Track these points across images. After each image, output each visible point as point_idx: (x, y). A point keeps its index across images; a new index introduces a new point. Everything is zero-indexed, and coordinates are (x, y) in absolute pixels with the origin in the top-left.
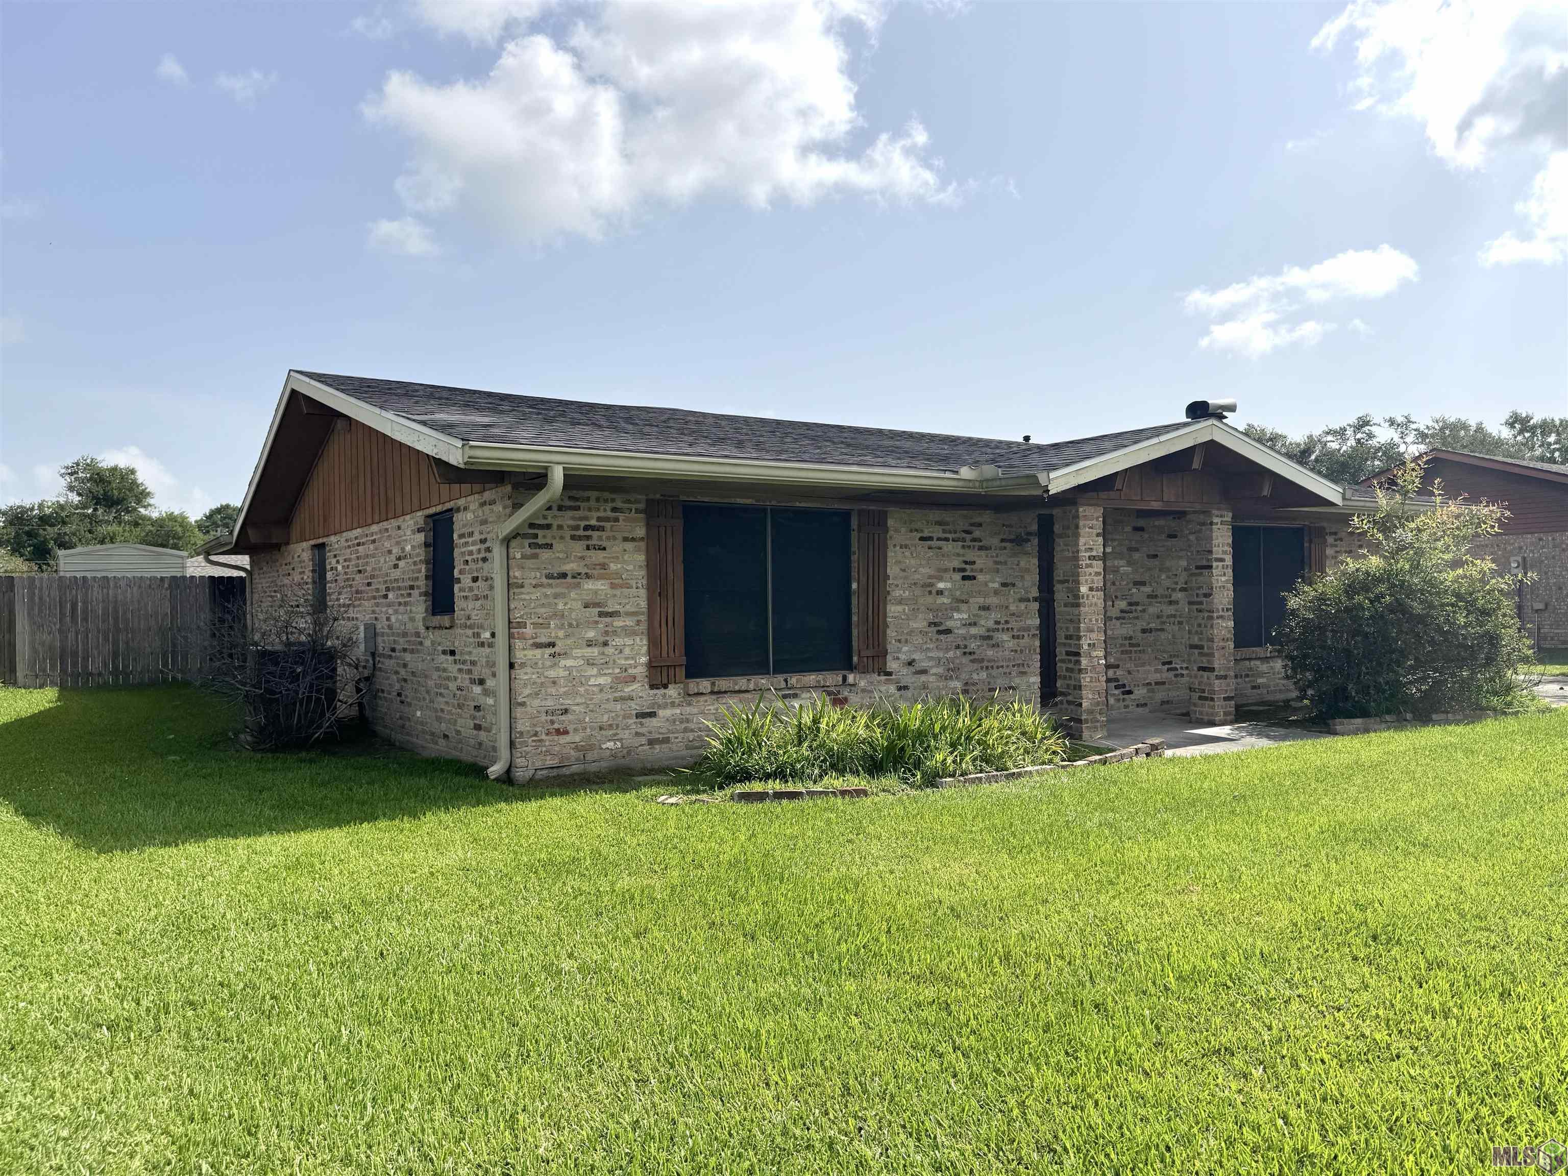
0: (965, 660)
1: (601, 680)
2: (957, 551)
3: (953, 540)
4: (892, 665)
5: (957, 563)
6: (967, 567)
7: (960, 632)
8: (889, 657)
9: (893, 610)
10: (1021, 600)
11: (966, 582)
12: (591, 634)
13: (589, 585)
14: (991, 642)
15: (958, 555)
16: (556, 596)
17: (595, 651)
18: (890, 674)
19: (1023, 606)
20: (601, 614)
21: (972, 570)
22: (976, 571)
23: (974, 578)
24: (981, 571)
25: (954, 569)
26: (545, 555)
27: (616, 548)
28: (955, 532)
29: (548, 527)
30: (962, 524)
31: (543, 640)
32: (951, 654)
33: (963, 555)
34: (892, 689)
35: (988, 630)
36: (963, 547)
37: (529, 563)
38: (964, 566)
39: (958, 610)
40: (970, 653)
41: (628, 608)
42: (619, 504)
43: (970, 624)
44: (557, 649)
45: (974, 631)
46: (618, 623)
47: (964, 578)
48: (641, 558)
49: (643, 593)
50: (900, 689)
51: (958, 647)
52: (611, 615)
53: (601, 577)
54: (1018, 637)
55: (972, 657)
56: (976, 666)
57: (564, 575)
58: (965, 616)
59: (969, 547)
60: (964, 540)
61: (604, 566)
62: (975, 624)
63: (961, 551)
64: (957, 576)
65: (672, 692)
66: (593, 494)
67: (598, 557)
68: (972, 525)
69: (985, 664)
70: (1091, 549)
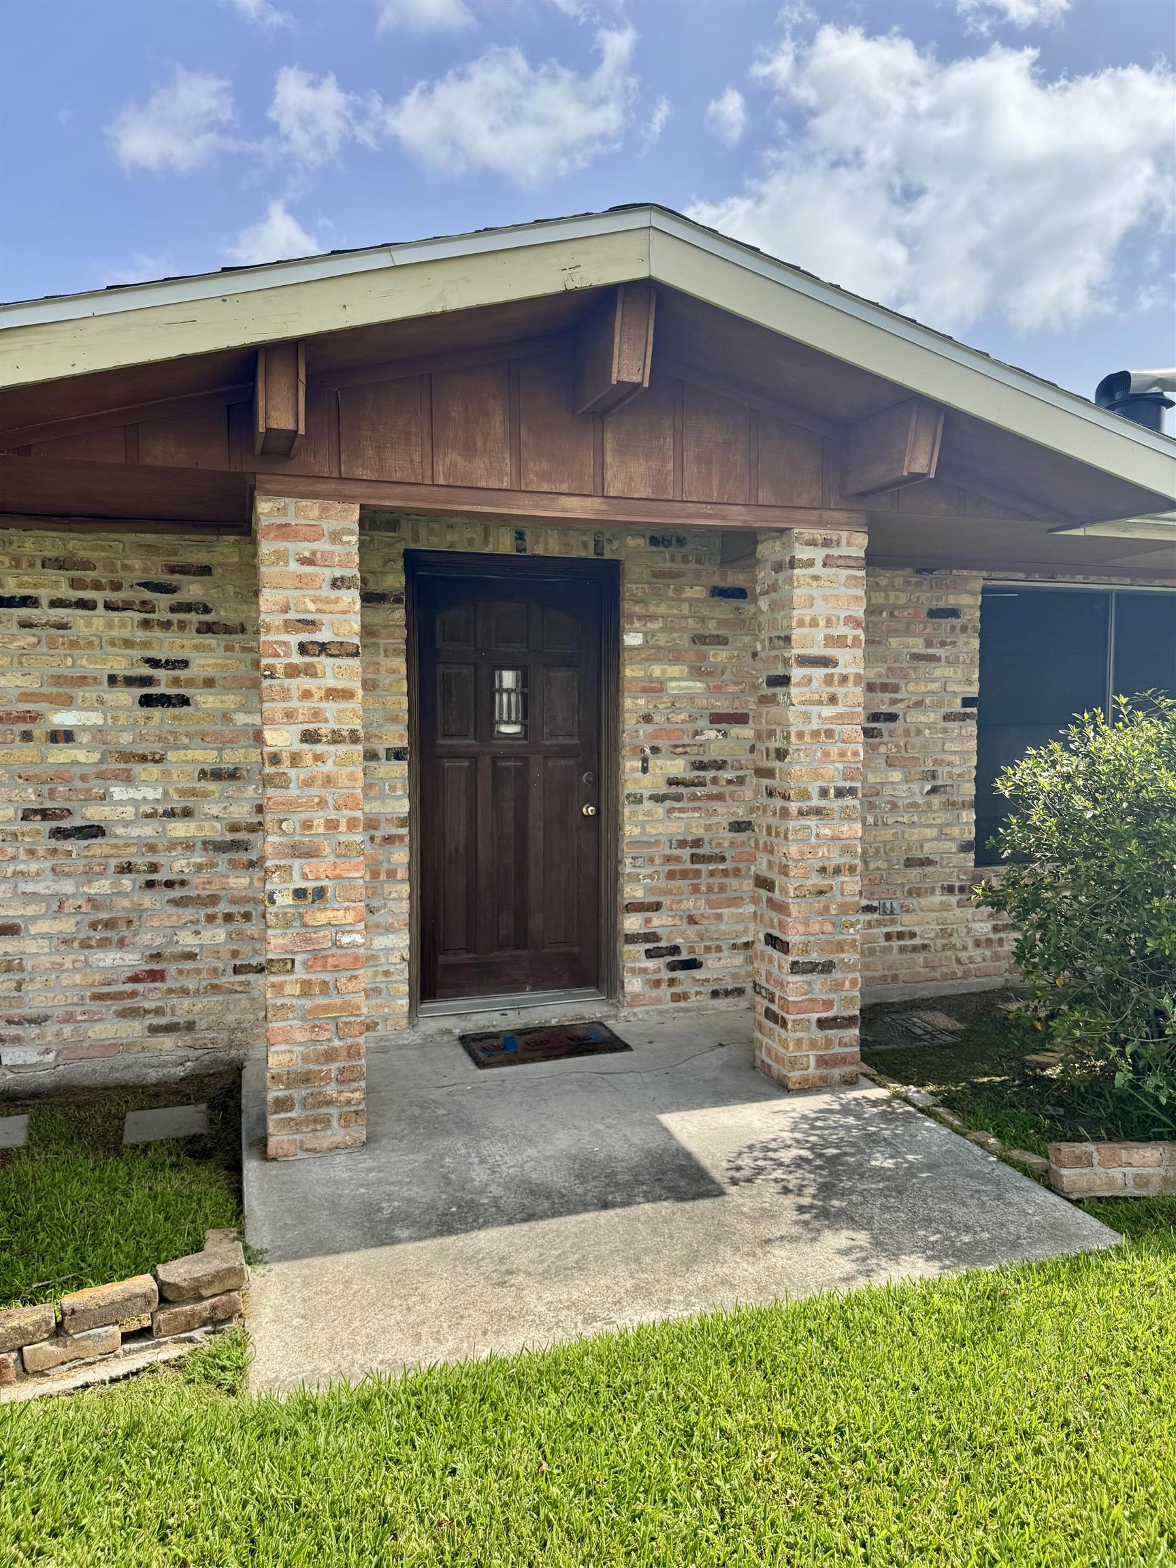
0: (149, 900)
2: (126, 634)
3: (109, 606)
5: (120, 665)
6: (159, 673)
7: (135, 832)
11: (157, 713)
14: (244, 857)
15: (128, 643)
21: (176, 682)
22: (190, 683)
23: (184, 701)
24: (209, 683)
25: (112, 680)
28: (117, 587)
30: (139, 567)
32: (102, 887)
33: (145, 645)
35: (234, 828)
36: (146, 624)
38: (147, 671)
39: (128, 779)
40: (169, 884)
43: (170, 814)
45: (180, 829)
47: (146, 701)
51: (127, 869)
55: (176, 893)
56: (188, 913)
58: (152, 794)
59: (166, 625)
60: (146, 606)
62: (187, 813)
63: (141, 635)
64: (127, 697)
68: (173, 570)
69: (223, 908)
70: (310, 624)
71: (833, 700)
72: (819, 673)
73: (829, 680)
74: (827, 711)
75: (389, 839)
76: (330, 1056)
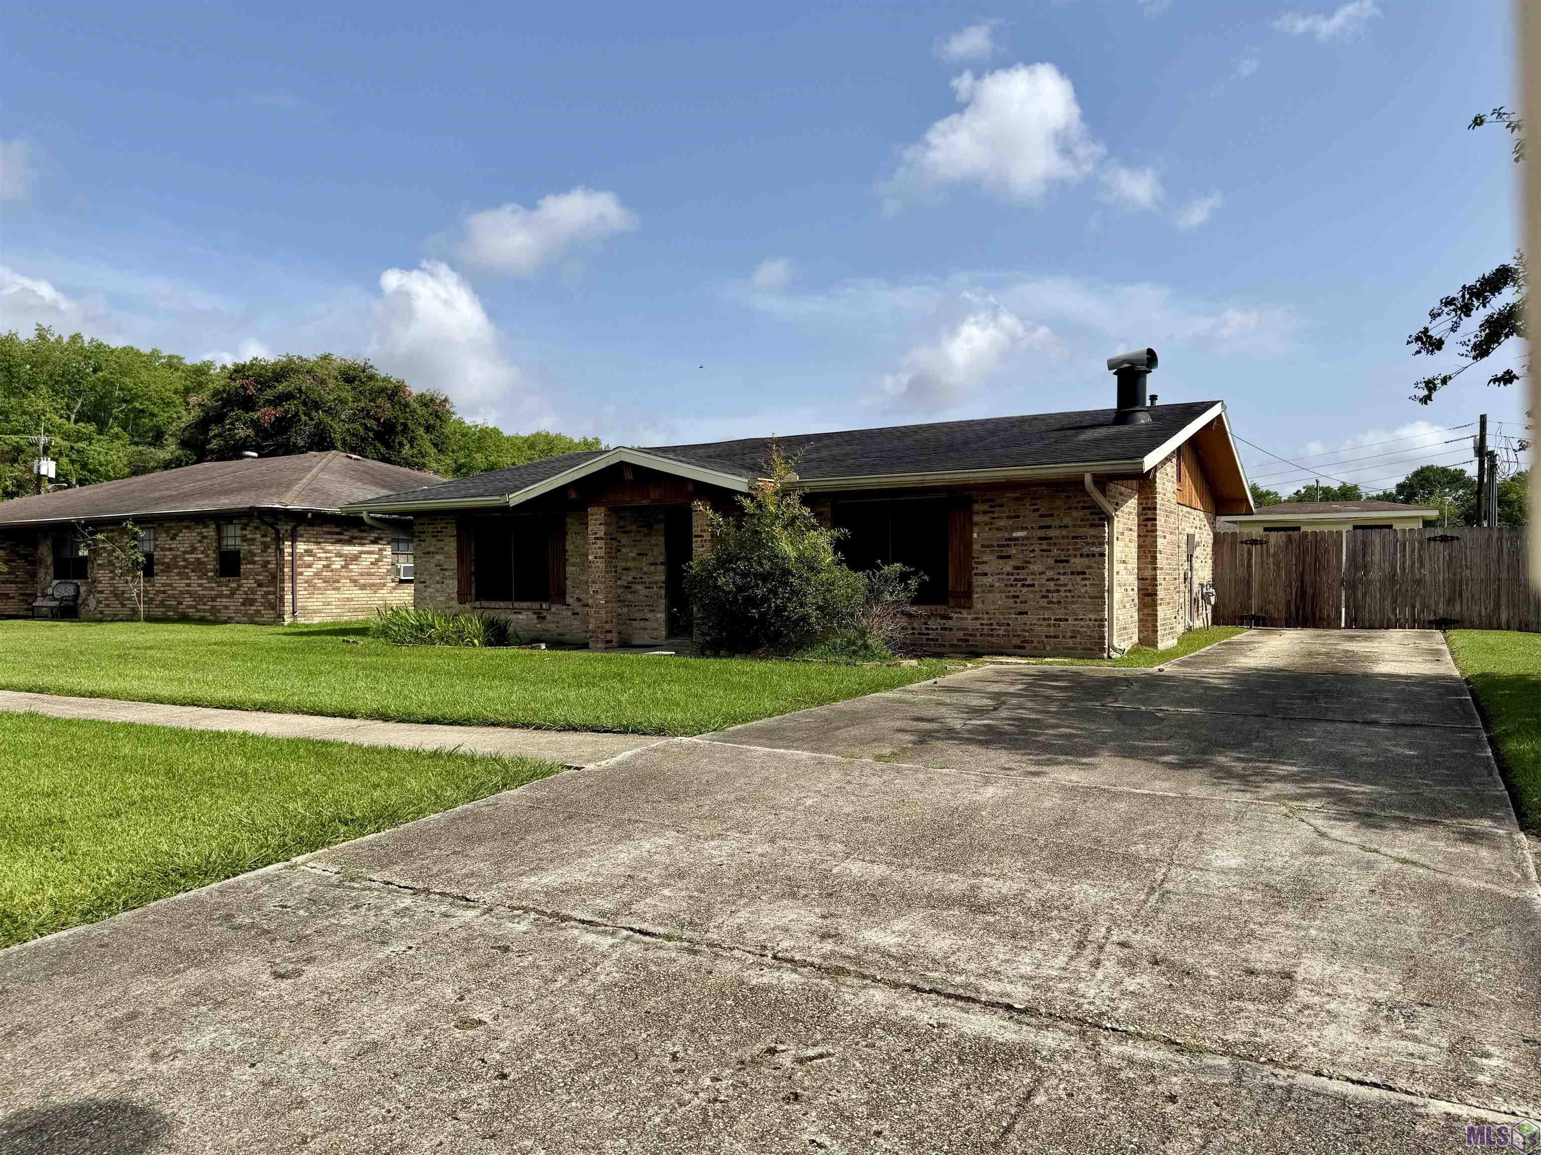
1: (441, 599)
4: (569, 600)
8: (568, 596)
9: (570, 569)
10: (651, 564)
12: (438, 578)
13: (437, 557)
14: (630, 590)
16: (426, 562)
17: (438, 586)
18: (569, 605)
19: (653, 567)
20: (442, 570)
26: (423, 544)
27: (447, 539)
29: (424, 532)
31: (422, 580)
34: (570, 613)
35: (629, 583)
37: (419, 548)
41: (451, 567)
42: (448, 521)
44: (427, 584)
46: (447, 573)
48: (455, 544)
49: (456, 560)
50: (573, 614)
52: (444, 570)
53: (442, 553)
54: (649, 588)
56: (620, 604)
57: (429, 553)
61: (442, 548)
65: (467, 606)
66: (439, 517)
67: (441, 544)
69: (627, 603)
70: (596, 533)
71: (703, 546)
72: (699, 539)
73: (702, 541)
74: (701, 550)
75: (660, 587)
76: (598, 627)
